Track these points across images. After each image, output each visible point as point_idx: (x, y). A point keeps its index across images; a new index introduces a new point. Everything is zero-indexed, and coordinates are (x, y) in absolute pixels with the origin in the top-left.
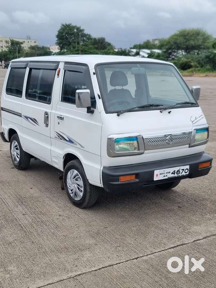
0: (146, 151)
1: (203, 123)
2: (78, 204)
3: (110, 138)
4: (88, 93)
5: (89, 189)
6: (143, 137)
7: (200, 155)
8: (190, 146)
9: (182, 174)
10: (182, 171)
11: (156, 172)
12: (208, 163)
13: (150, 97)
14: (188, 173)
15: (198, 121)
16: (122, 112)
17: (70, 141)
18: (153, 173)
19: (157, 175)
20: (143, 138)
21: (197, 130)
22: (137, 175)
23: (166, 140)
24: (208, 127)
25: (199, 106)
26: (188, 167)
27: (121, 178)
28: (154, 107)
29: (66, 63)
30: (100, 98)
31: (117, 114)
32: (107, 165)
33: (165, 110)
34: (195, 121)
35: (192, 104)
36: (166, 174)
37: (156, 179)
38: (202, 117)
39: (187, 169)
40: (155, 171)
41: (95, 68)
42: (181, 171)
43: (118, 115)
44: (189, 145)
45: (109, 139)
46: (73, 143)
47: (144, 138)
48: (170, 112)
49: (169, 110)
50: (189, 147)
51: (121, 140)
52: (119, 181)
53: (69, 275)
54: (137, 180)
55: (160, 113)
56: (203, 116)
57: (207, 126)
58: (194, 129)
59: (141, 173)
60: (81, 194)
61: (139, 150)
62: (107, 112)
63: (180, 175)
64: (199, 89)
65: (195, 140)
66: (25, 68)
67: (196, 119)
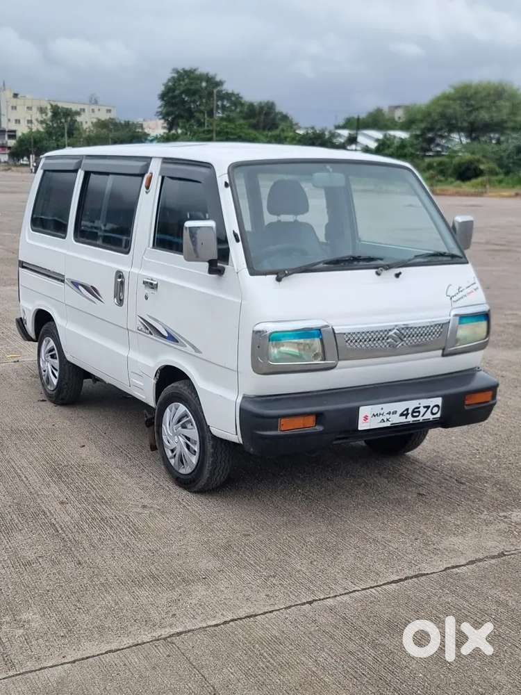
0: (341, 363)
1: (477, 300)
2: (186, 483)
3: (259, 332)
4: (211, 228)
5: (213, 448)
6: (333, 329)
7: (469, 374)
8: (445, 353)
9: (425, 417)
10: (426, 409)
11: (364, 411)
12: (487, 393)
13: (360, 241)
14: (438, 415)
15: (465, 296)
16: (286, 272)
17: (171, 338)
18: (356, 412)
19: (366, 418)
20: (334, 333)
21: (462, 318)
22: (319, 416)
23: (388, 339)
24: (489, 311)
25: (467, 263)
26: (439, 401)
27: (283, 421)
28: (361, 263)
29: (167, 161)
30: (237, 241)
31: (275, 276)
32: (251, 392)
33: (387, 269)
34: (458, 296)
35: (453, 256)
36: (388, 416)
37: (362, 426)
38: (475, 286)
39: (437, 406)
40: (362, 409)
41: (229, 173)
42: (422, 410)
43: (279, 280)
44: (444, 349)
45: (257, 334)
46: (178, 342)
47: (336, 332)
48: (400, 273)
49: (397, 271)
50: (443, 355)
51: (284, 336)
52: (276, 429)
53: (156, 634)
54: (319, 428)
55: (376, 276)
56: (478, 284)
57: (485, 308)
58: (456, 315)
59: (328, 411)
60: (194, 459)
61: (325, 360)
62: (253, 272)
63: (420, 418)
64: (471, 222)
65: (457, 341)
66: (76, 171)
67: (460, 290)
